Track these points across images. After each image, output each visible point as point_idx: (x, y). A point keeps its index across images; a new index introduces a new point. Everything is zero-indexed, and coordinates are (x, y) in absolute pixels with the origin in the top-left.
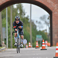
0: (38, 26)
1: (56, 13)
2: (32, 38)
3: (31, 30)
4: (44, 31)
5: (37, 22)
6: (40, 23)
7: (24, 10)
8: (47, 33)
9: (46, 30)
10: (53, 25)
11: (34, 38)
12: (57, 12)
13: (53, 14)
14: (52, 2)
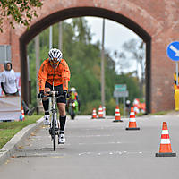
0: (119, 63)
1: (160, 40)
2: (105, 91)
3: (103, 73)
4: (130, 74)
5: (116, 53)
7: (89, 29)
8: (137, 78)
9: (136, 72)
10: (153, 67)
11: (109, 89)
12: (161, 38)
13: (153, 43)
14: (151, 17)
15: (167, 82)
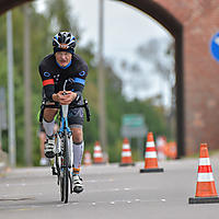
5: (124, 65)
6: (135, 69)
9: (160, 97)
13: (185, 35)
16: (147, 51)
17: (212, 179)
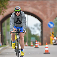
12: (46, 21)
15: (48, 35)
16: (36, 25)
17: (48, 49)
